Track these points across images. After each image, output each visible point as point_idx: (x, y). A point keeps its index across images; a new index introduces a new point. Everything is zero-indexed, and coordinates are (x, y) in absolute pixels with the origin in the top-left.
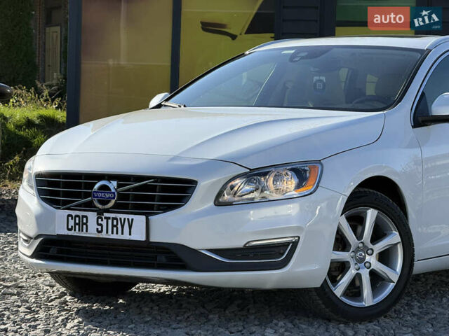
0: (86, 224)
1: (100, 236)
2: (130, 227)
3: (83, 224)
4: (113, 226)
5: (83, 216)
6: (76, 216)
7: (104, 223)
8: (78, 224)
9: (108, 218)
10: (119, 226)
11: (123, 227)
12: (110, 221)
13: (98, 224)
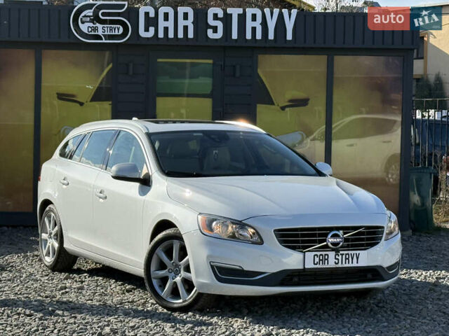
0: (327, 259)
1: (337, 266)
2: (357, 258)
3: (325, 259)
4: (346, 259)
5: (325, 255)
6: (321, 255)
7: (340, 258)
8: (322, 260)
9: (342, 255)
10: (350, 259)
11: (352, 259)
12: (344, 256)
13: (336, 259)
